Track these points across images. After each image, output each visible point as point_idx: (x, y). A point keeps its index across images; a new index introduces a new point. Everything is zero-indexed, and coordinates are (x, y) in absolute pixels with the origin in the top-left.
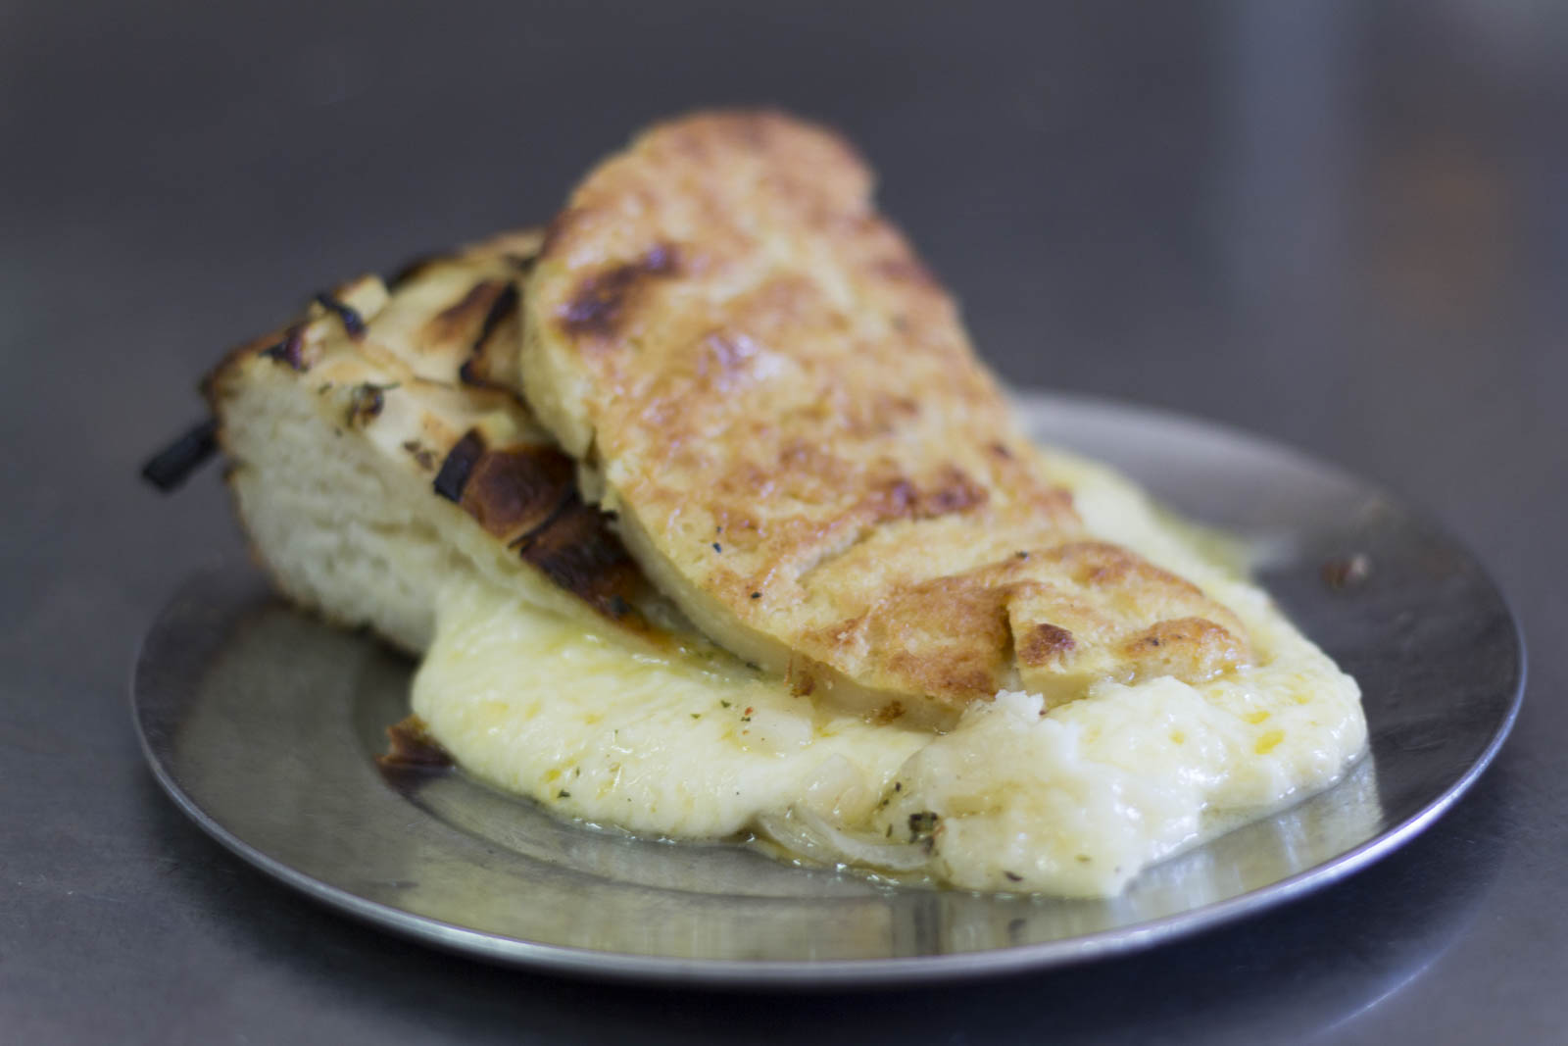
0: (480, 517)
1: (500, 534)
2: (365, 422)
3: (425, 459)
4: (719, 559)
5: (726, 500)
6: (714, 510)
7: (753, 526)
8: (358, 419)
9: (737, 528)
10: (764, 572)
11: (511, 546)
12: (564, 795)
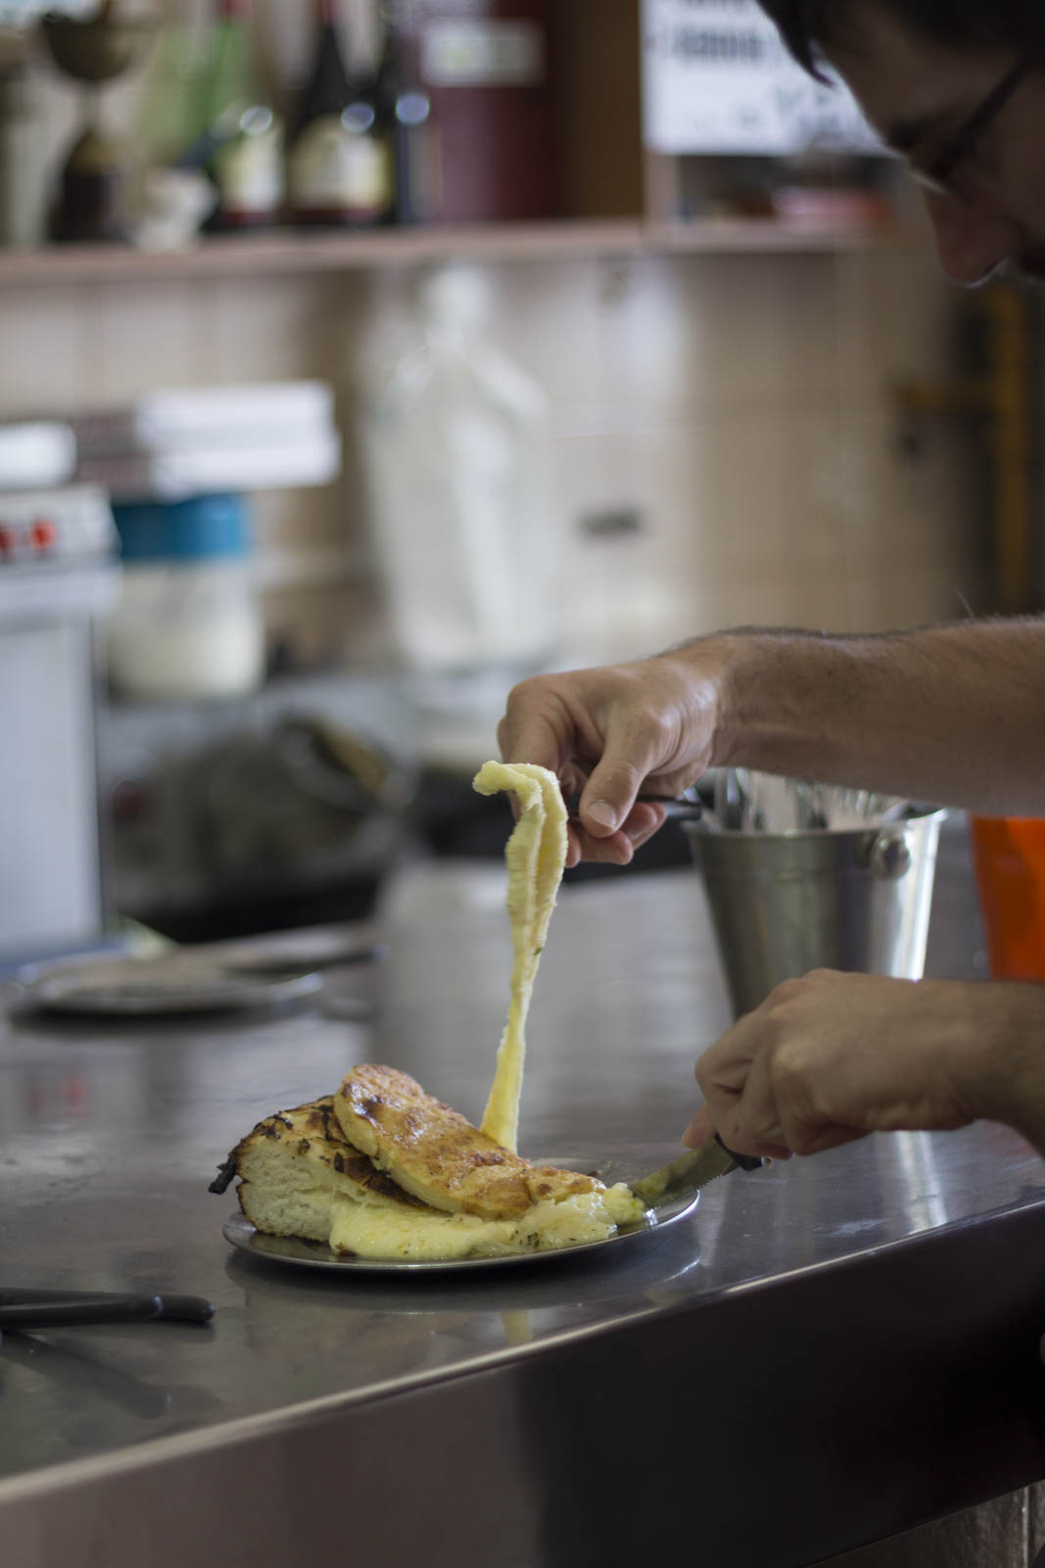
0: (351, 1177)
1: (359, 1182)
2: (305, 1152)
3: (328, 1161)
4: (433, 1178)
5: (429, 1161)
6: (428, 1164)
7: (440, 1167)
8: (303, 1151)
9: (435, 1169)
10: (449, 1179)
11: (364, 1185)
12: (406, 1252)
